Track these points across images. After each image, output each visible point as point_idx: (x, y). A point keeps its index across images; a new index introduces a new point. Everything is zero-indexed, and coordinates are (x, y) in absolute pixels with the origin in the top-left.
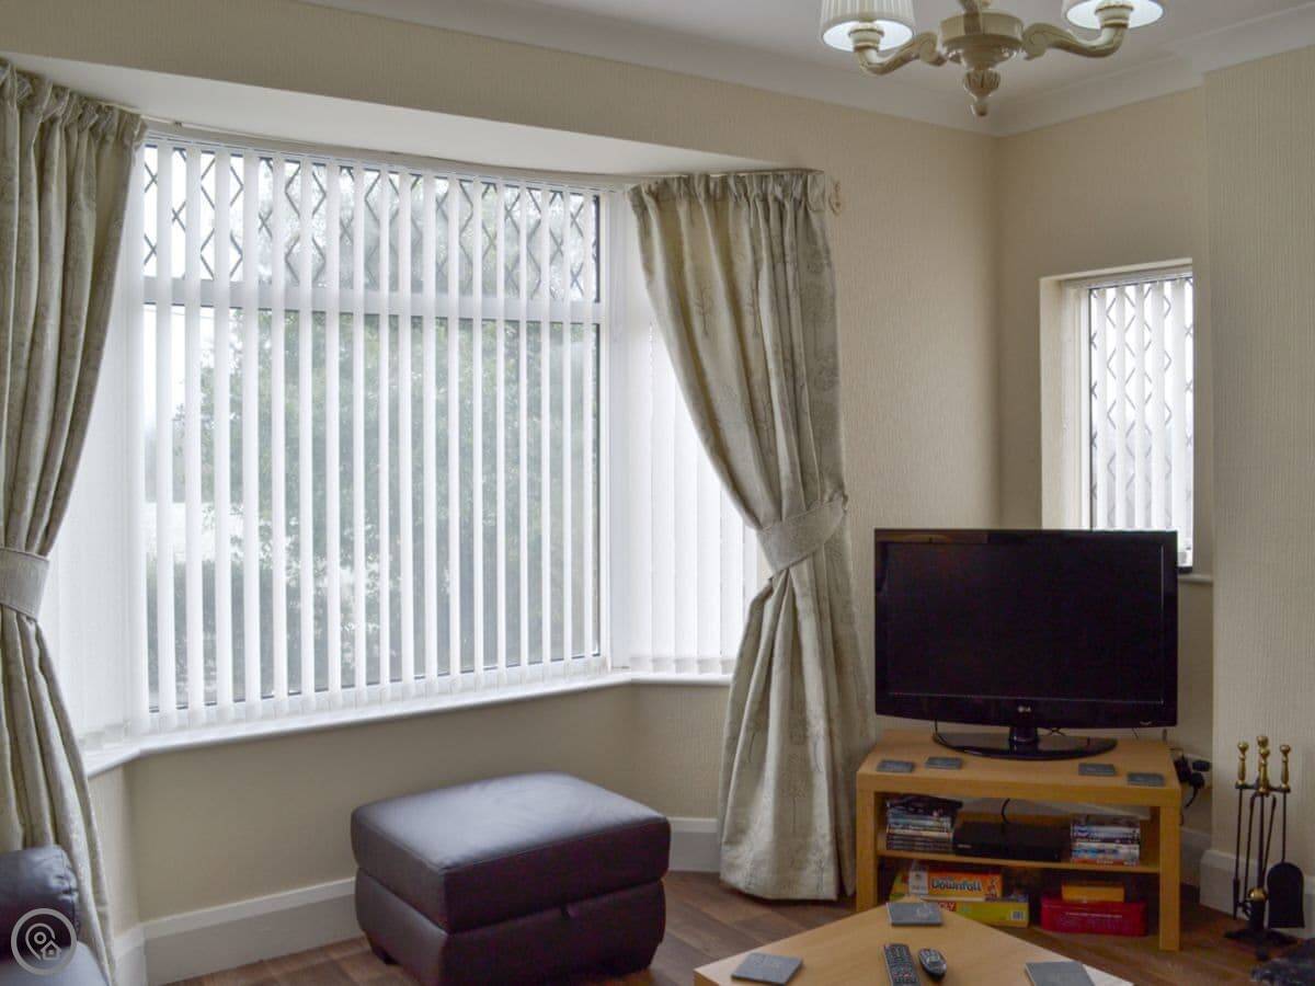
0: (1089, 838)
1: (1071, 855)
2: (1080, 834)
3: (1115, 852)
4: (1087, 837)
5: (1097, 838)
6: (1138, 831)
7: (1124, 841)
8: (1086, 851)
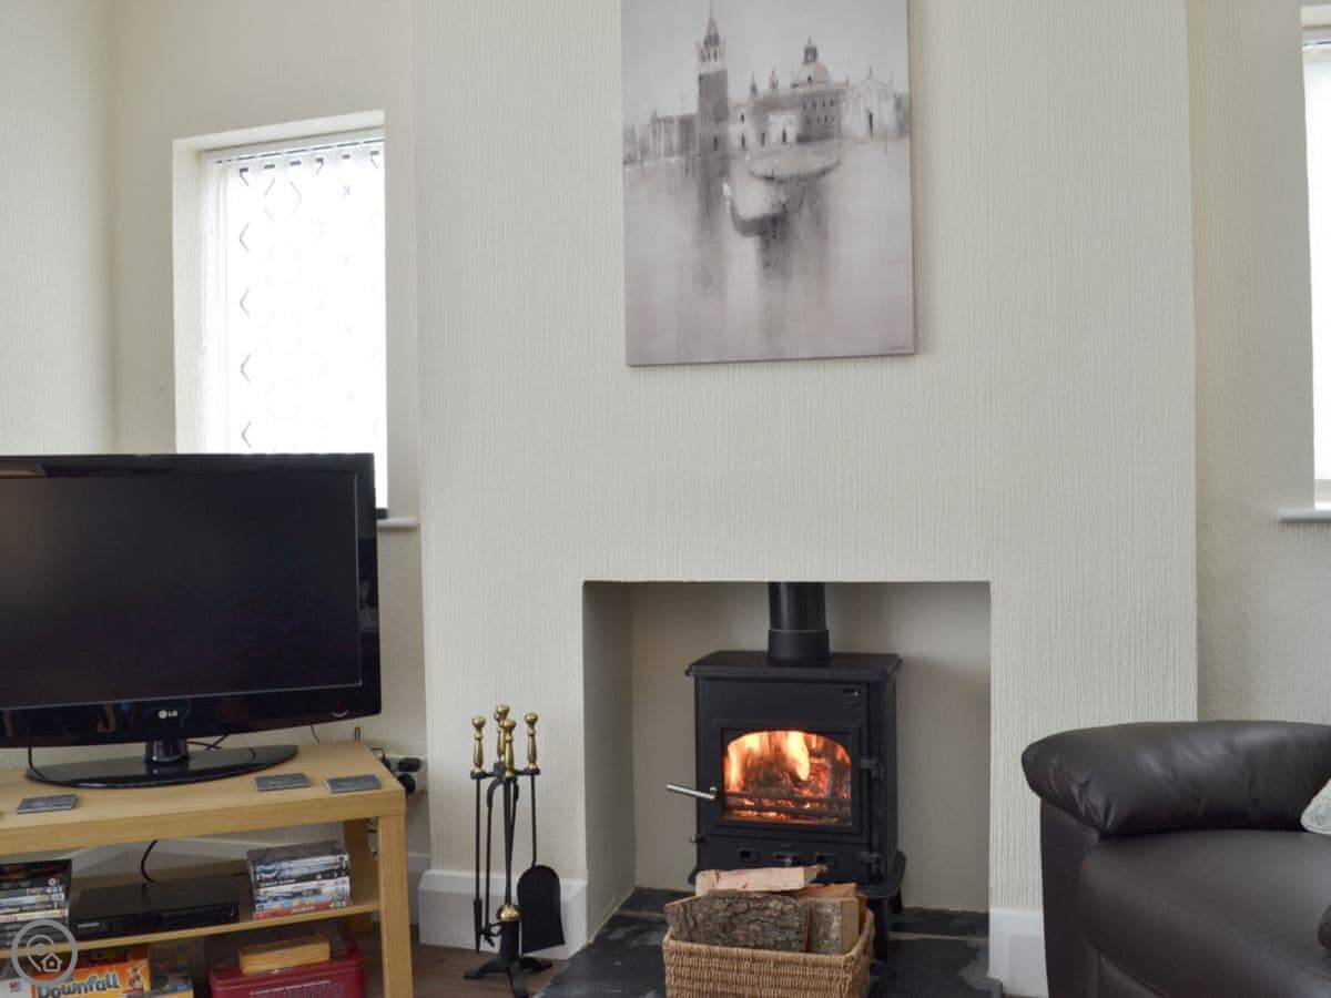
0: (277, 880)
1: (254, 909)
2: (264, 876)
3: (316, 892)
4: (275, 879)
5: (290, 878)
6: (346, 857)
7: (328, 874)
8: (275, 899)
